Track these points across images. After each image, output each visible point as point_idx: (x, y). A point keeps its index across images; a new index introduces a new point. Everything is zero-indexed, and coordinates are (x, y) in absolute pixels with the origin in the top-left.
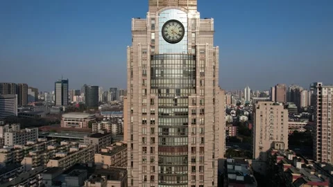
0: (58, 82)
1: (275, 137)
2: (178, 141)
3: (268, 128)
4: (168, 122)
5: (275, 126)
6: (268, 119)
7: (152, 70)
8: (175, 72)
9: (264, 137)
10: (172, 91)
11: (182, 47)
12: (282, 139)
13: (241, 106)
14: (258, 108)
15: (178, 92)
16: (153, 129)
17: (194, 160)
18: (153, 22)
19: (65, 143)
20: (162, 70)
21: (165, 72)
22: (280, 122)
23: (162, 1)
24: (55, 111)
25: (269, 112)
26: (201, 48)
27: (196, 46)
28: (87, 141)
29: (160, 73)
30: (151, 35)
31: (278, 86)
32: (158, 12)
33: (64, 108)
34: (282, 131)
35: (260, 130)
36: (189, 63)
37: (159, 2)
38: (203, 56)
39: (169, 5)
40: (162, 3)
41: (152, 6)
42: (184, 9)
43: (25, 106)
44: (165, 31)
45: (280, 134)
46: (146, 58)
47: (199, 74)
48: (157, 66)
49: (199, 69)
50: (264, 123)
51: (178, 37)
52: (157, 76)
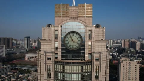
0: (25, 38)
1: (131, 79)
3: (127, 73)
5: (131, 72)
6: (127, 68)
9: (125, 78)
13: (108, 49)
14: (122, 62)
19: (22, 76)
20: (64, 74)
21: (66, 76)
22: (135, 71)
23: (65, 13)
24: (24, 51)
25: (128, 65)
26: (96, 56)
27: (92, 53)
28: (33, 74)
29: (62, 76)
30: (55, 44)
31: (125, 40)
32: (61, 24)
33: (28, 49)
34: (136, 76)
35: (123, 74)
36: (86, 68)
37: (63, 14)
38: (98, 63)
39: (71, 16)
40: (65, 15)
41: (57, 17)
42: (82, 22)
43: (11, 48)
44: (66, 41)
45: (134, 77)
46: (50, 63)
47: (94, 77)
48: (59, 70)
49: (94, 73)
50: (125, 70)
51: (77, 45)
52: (59, 78)
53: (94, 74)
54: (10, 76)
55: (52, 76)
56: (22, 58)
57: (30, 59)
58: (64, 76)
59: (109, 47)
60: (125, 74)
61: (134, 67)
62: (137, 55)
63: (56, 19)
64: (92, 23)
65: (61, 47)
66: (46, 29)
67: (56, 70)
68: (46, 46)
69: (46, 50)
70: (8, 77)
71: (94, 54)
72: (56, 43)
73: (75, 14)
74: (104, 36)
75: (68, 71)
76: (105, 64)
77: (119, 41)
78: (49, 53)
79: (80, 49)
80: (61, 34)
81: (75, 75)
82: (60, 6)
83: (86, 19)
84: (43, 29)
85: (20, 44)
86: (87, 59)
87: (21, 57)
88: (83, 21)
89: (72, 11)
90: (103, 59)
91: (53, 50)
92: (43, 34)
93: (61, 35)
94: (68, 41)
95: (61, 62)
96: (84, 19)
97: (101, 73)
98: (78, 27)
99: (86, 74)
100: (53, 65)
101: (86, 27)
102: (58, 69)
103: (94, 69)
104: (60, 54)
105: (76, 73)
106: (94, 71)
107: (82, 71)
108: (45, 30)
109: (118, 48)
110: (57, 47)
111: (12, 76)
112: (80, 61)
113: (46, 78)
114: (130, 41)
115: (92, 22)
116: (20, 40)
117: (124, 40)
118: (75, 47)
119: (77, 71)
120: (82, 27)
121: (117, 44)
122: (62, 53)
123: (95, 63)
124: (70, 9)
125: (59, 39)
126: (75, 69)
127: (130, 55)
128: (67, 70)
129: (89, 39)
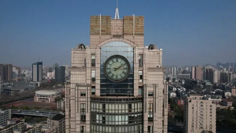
0: (34, 64)
1: (204, 127)
3: (198, 118)
5: (204, 117)
6: (198, 111)
8: (119, 119)
9: (195, 126)
12: (211, 128)
13: (170, 81)
14: (190, 101)
18: (93, 58)
19: (31, 126)
20: (104, 116)
21: (107, 119)
22: (209, 114)
23: (105, 29)
24: (32, 86)
25: (199, 106)
26: (149, 90)
27: (143, 86)
28: (49, 123)
29: (101, 119)
30: (91, 73)
31: (197, 68)
32: (100, 45)
33: (39, 83)
34: (211, 122)
35: (192, 120)
36: (136, 108)
37: (102, 31)
38: (152, 99)
39: (113, 34)
40: (105, 31)
41: (93, 34)
42: (129, 42)
43: (9, 82)
44: (107, 69)
45: (209, 124)
46: (85, 101)
47: (147, 119)
48: (98, 111)
49: (147, 113)
50: (195, 114)
51: (123, 75)
52: (98, 122)
53: (147, 116)
54: (10, 127)
55: (88, 118)
56: (29, 98)
57: (44, 99)
58: (104, 118)
59: (172, 78)
60: (195, 120)
61: (209, 108)
62: (215, 90)
63: (92, 37)
64: (143, 43)
65: (99, 78)
66: (77, 52)
67: (92, 110)
68: (78, 76)
69: (78, 82)
70: (7, 129)
71: (146, 87)
72: (93, 71)
73: (119, 31)
74: (161, 62)
75: (110, 112)
76: (162, 101)
77: (187, 69)
78: (83, 86)
79: (126, 80)
80: (99, 59)
81: (120, 117)
82: (97, 19)
83: (135, 37)
84: (72, 52)
85: (25, 75)
86: (137, 95)
87: (28, 96)
88: (131, 41)
89: (115, 25)
90: (158, 93)
91: (89, 82)
92: (72, 59)
93: (99, 61)
94: (110, 69)
95: (101, 99)
96: (132, 37)
97: (157, 113)
98: (123, 49)
99: (136, 116)
100: (89, 103)
101: (135, 50)
102: (96, 109)
103: (147, 108)
104: (99, 88)
105: (122, 114)
106: (147, 111)
107: (130, 111)
108: (75, 53)
109: (185, 80)
110: (95, 78)
111: (15, 127)
112: (126, 97)
113: (79, 122)
114: (204, 68)
115: (143, 41)
116: (25, 68)
117: (195, 68)
118: (119, 77)
119: (123, 111)
120: (130, 49)
121: (185, 73)
122: (102, 86)
123: (148, 100)
124: (112, 22)
125: (98, 66)
126: (120, 108)
127: (204, 91)
128: (109, 110)
129: (140, 66)
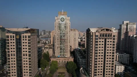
2: (63, 38)
4: (61, 35)
7: (59, 26)
8: (63, 27)
10: (62, 30)
11: (64, 22)
15: (63, 30)
16: (59, 36)
17: (66, 41)
18: (59, 18)
110: (59, 21)
